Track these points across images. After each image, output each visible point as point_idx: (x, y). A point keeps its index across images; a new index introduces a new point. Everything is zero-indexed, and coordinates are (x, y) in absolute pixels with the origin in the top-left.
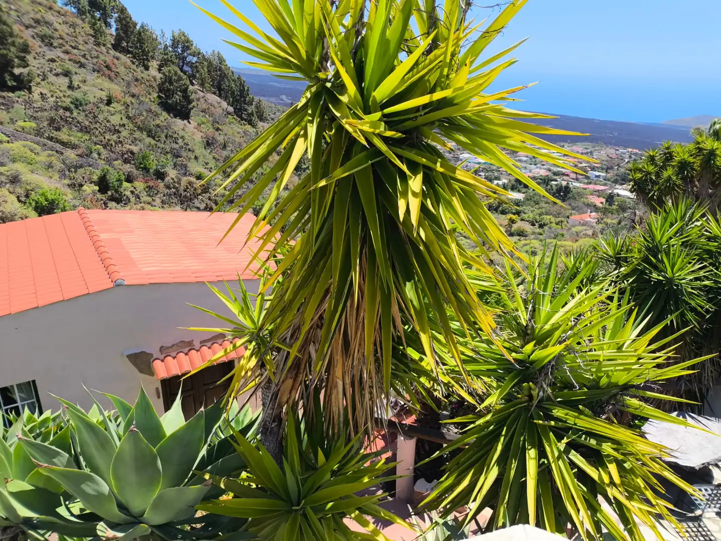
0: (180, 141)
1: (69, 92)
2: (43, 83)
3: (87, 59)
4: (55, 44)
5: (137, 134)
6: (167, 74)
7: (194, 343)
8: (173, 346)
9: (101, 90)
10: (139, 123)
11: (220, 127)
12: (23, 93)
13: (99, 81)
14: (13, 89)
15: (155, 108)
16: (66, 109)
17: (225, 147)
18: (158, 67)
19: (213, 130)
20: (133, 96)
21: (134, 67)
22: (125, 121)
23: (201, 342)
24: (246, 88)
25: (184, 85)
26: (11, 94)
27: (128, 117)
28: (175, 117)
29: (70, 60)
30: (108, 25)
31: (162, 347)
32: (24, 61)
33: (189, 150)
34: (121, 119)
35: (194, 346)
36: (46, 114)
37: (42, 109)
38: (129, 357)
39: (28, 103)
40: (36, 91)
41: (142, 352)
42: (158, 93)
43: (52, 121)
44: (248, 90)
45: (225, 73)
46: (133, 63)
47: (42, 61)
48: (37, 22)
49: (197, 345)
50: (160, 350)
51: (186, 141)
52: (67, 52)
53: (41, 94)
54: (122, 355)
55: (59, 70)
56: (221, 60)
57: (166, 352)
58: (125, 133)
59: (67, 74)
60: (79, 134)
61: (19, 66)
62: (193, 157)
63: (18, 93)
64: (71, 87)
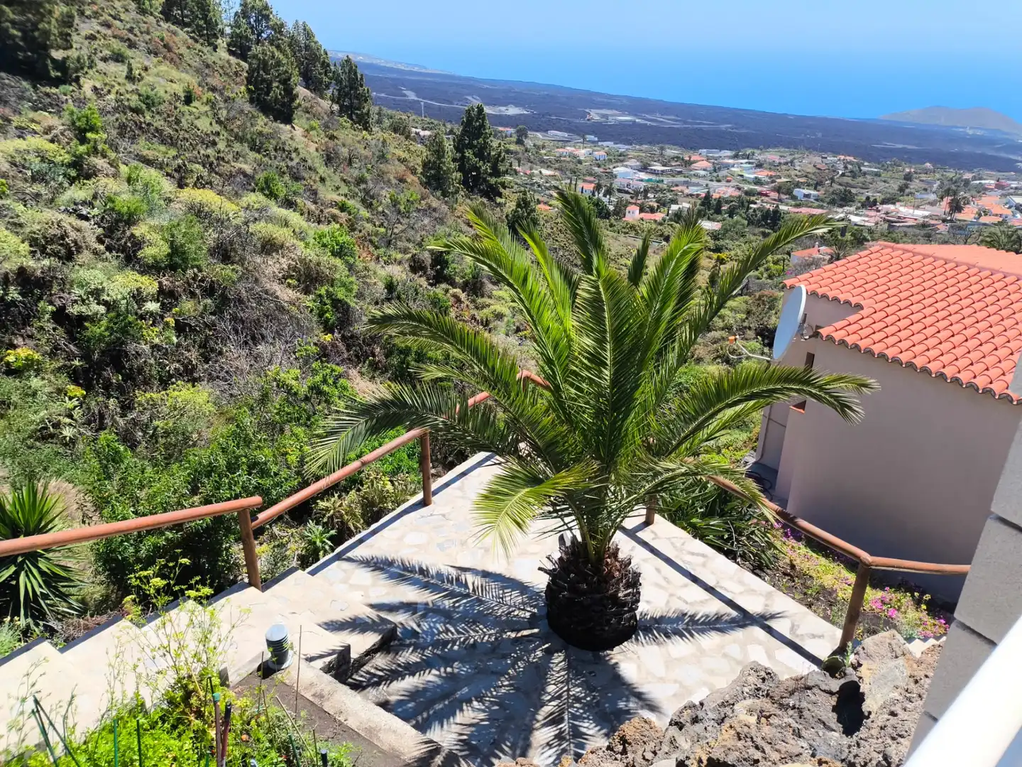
0: (294, 155)
1: (130, 87)
3: (135, 35)
4: (88, 13)
5: (237, 147)
9: (171, 81)
10: (236, 130)
11: (334, 134)
12: (71, 88)
13: (163, 68)
14: (56, 83)
15: (247, 107)
16: (137, 111)
17: (350, 163)
19: (327, 139)
20: (213, 89)
21: (198, 46)
22: (217, 128)
26: (54, 90)
27: (219, 122)
28: (276, 120)
29: (115, 37)
33: (310, 169)
34: (211, 124)
40: (88, 84)
42: (246, 85)
43: (122, 129)
44: (362, 78)
46: (196, 41)
51: (301, 156)
52: (109, 26)
53: (96, 88)
55: (107, 52)
58: (221, 145)
59: (118, 58)
60: (163, 148)
61: (59, 47)
62: (318, 179)
63: (63, 88)
64: (130, 78)
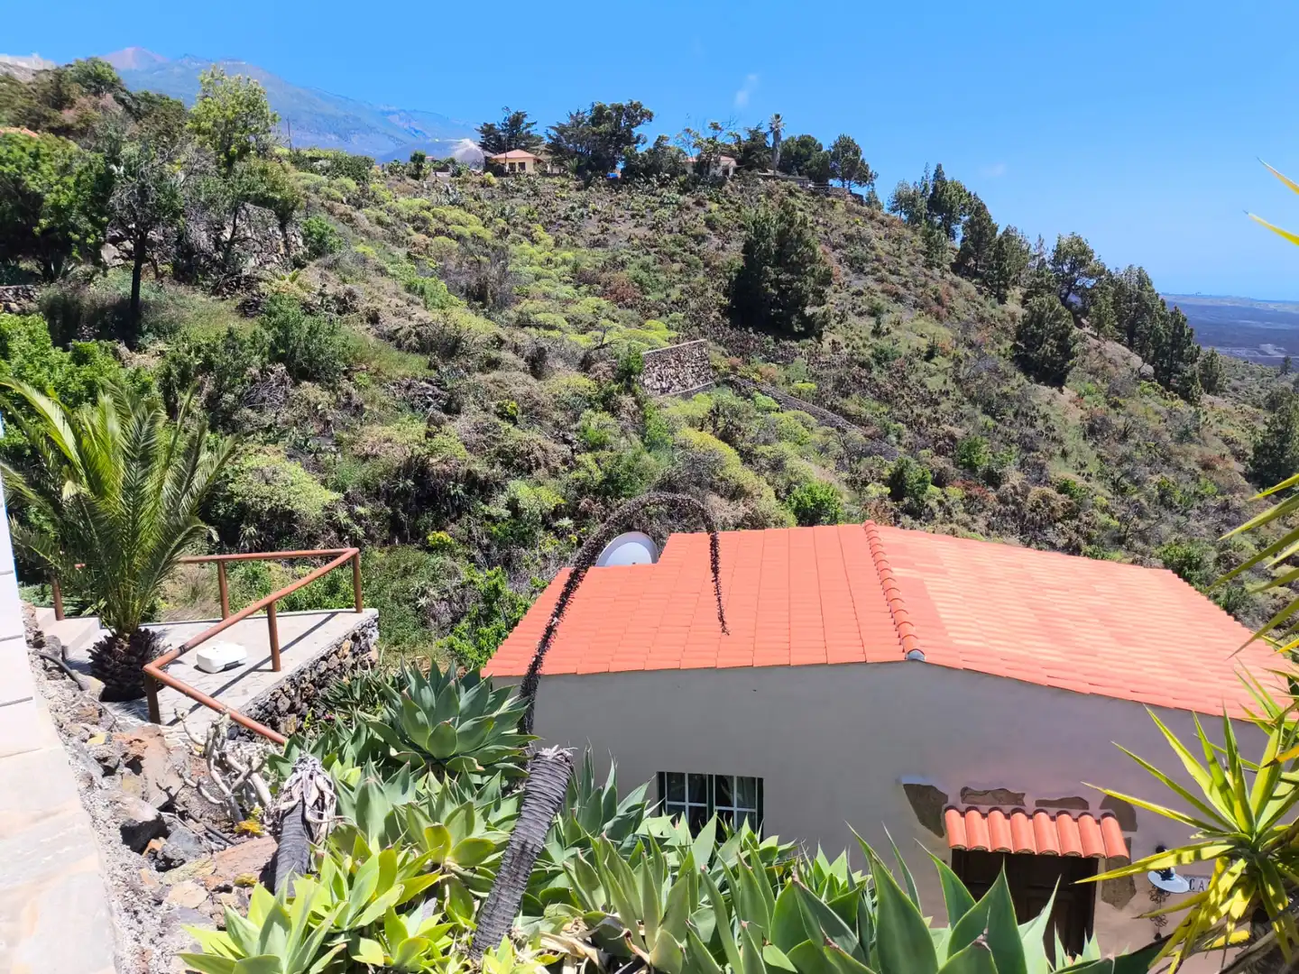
0: (1040, 423)
1: (873, 340)
2: (839, 327)
3: (908, 289)
4: (867, 270)
5: (967, 408)
6: (1036, 308)
7: (1025, 800)
8: (986, 792)
9: (921, 336)
10: (973, 390)
11: (1121, 401)
12: (810, 341)
13: (921, 322)
14: (798, 337)
15: (1004, 365)
16: (863, 365)
17: (1124, 437)
18: (1021, 297)
19: (1106, 406)
20: (971, 345)
21: (981, 298)
22: (951, 386)
23: (1039, 803)
24: (1187, 331)
25: (1062, 328)
26: (794, 344)
27: (957, 381)
28: (1038, 382)
29: (883, 292)
30: (951, 234)
31: (965, 789)
32: (821, 297)
33: (1054, 439)
34: (945, 382)
35: (1023, 804)
36: (834, 371)
37: (830, 365)
38: (908, 787)
39: (813, 356)
40: (828, 338)
41: (931, 787)
42: (1015, 341)
43: (840, 382)
44: (1190, 335)
45: (1147, 305)
46: (981, 292)
47: (844, 294)
48: (849, 238)
49: (1030, 804)
50: (962, 794)
51: (1050, 423)
52: (881, 280)
53: (834, 342)
54: (898, 781)
55: (865, 307)
56: (1143, 281)
57: (972, 799)
58: (945, 406)
59: (875, 312)
60: (875, 404)
61: (813, 304)
62: (1058, 452)
63: (803, 342)
64: (876, 332)
